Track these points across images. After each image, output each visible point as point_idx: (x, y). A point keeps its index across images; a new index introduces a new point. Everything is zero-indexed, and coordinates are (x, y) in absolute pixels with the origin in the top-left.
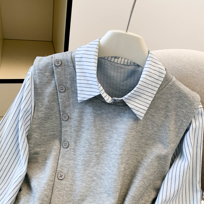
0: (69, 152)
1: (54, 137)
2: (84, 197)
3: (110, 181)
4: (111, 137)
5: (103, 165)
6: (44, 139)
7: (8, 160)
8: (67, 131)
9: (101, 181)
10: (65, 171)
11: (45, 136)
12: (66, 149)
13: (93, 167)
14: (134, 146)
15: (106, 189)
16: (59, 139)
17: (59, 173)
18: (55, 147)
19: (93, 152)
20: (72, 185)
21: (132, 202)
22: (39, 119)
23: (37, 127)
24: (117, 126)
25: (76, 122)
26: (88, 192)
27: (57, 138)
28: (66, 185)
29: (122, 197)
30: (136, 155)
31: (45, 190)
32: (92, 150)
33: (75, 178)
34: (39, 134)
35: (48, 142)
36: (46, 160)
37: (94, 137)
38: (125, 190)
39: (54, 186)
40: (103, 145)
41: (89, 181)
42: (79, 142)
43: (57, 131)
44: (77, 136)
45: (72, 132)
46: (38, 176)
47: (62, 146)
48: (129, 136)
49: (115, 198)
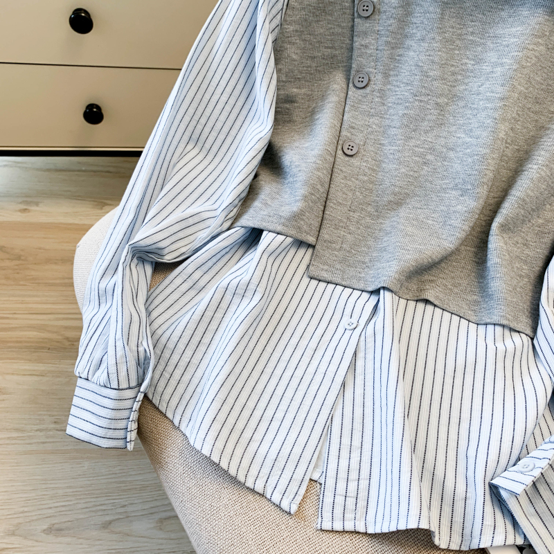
0: (370, 97)
1: (330, 64)
2: (401, 197)
3: (470, 160)
4: (479, 61)
5: (453, 128)
6: (310, 67)
7: (228, 108)
8: (366, 47)
9: (446, 163)
10: (359, 139)
11: (313, 58)
12: (361, 91)
13: (426, 132)
14: (534, 87)
15: (457, 181)
16: (344, 69)
17: (344, 142)
18: (335, 86)
19: (429, 97)
20: (374, 170)
21: (517, 211)
22: (303, 9)
23: (297, 31)
24: (500, 31)
25: (392, 21)
26: (413, 187)
27: (339, 67)
28: (360, 169)
29: (491, 208)
30: (536, 113)
31: (318, 169)
32: (428, 92)
33: (380, 156)
34: (299, 51)
35: (318, 76)
36: (312, 115)
37: (436, 59)
38: (498, 193)
39: (336, 166)
40: (456, 80)
41: (416, 162)
42: (395, 73)
43: (342, 48)
44: (392, 58)
45: (380, 48)
46: (297, 144)
47: (351, 85)
48: (530, 54)
49: (479, 198)
